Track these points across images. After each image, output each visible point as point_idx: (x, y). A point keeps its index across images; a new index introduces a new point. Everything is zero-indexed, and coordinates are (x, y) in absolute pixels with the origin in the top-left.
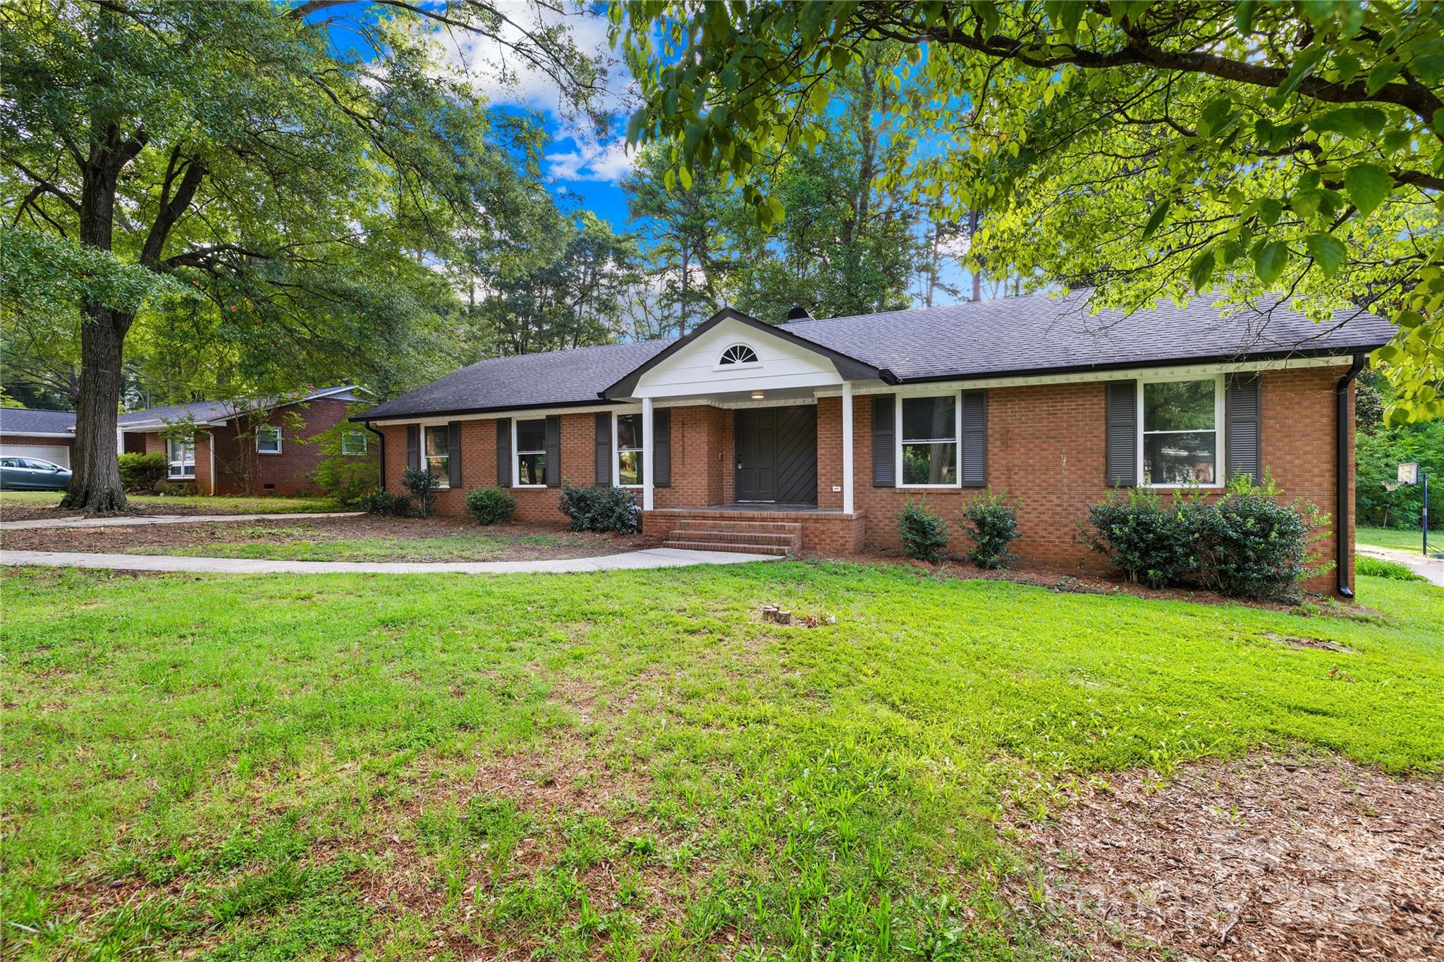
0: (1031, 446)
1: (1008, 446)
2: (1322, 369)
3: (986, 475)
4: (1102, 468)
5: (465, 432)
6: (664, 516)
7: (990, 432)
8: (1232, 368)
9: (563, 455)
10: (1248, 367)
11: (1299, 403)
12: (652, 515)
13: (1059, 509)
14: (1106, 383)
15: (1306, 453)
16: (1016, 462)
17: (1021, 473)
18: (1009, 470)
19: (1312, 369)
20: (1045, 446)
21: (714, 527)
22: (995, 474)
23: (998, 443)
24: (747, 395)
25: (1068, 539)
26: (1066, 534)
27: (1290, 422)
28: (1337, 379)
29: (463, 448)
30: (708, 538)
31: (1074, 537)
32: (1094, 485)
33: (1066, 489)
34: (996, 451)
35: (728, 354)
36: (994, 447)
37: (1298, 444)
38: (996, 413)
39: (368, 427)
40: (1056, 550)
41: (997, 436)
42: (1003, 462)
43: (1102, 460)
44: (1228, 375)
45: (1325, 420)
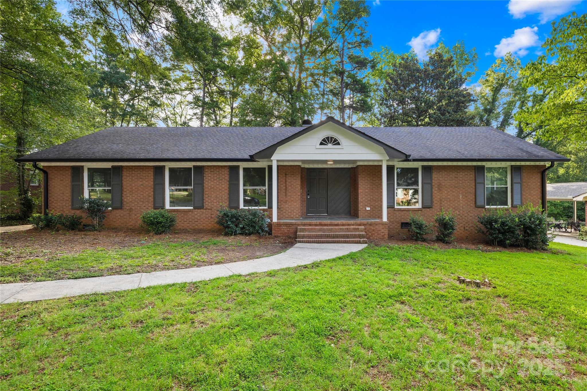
0: (449, 190)
1: (440, 190)
2: (538, 166)
3: (432, 202)
4: (474, 200)
5: (125, 173)
6: (286, 225)
7: (433, 184)
8: (513, 163)
9: (205, 190)
10: (518, 163)
11: (532, 177)
12: (278, 224)
13: (459, 216)
14: (475, 166)
15: (534, 195)
16: (444, 197)
17: (445, 202)
18: (441, 200)
19: (535, 166)
20: (454, 190)
21: (320, 230)
22: (435, 202)
23: (437, 189)
24: (325, 162)
25: (462, 229)
26: (462, 226)
27: (530, 184)
28: (542, 170)
29: (124, 183)
30: (321, 236)
31: (464, 228)
32: (471, 207)
33: (461, 208)
34: (436, 192)
35: (324, 140)
36: (435, 191)
37: (532, 192)
38: (436, 176)
39: (35, 166)
40: (458, 233)
41: (436, 186)
42: (439, 197)
43: (474, 196)
44: (512, 166)
45: (539, 184)
